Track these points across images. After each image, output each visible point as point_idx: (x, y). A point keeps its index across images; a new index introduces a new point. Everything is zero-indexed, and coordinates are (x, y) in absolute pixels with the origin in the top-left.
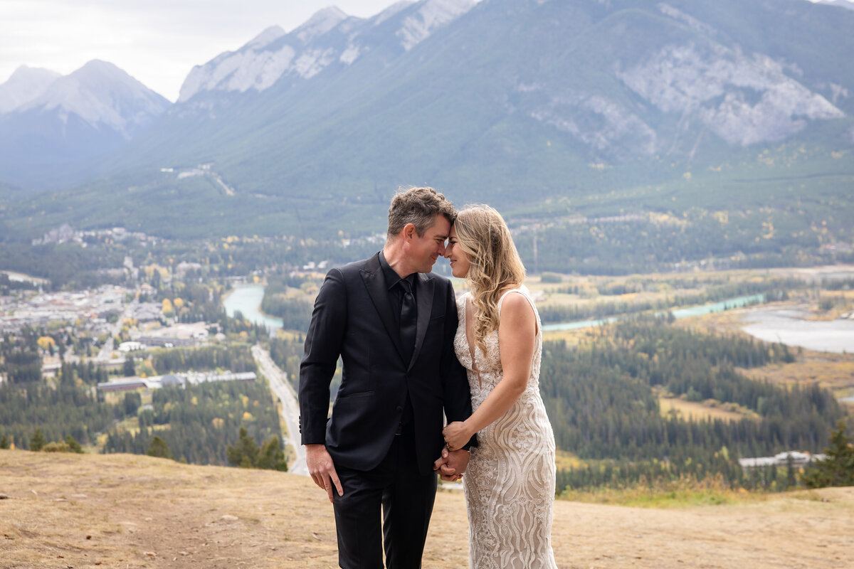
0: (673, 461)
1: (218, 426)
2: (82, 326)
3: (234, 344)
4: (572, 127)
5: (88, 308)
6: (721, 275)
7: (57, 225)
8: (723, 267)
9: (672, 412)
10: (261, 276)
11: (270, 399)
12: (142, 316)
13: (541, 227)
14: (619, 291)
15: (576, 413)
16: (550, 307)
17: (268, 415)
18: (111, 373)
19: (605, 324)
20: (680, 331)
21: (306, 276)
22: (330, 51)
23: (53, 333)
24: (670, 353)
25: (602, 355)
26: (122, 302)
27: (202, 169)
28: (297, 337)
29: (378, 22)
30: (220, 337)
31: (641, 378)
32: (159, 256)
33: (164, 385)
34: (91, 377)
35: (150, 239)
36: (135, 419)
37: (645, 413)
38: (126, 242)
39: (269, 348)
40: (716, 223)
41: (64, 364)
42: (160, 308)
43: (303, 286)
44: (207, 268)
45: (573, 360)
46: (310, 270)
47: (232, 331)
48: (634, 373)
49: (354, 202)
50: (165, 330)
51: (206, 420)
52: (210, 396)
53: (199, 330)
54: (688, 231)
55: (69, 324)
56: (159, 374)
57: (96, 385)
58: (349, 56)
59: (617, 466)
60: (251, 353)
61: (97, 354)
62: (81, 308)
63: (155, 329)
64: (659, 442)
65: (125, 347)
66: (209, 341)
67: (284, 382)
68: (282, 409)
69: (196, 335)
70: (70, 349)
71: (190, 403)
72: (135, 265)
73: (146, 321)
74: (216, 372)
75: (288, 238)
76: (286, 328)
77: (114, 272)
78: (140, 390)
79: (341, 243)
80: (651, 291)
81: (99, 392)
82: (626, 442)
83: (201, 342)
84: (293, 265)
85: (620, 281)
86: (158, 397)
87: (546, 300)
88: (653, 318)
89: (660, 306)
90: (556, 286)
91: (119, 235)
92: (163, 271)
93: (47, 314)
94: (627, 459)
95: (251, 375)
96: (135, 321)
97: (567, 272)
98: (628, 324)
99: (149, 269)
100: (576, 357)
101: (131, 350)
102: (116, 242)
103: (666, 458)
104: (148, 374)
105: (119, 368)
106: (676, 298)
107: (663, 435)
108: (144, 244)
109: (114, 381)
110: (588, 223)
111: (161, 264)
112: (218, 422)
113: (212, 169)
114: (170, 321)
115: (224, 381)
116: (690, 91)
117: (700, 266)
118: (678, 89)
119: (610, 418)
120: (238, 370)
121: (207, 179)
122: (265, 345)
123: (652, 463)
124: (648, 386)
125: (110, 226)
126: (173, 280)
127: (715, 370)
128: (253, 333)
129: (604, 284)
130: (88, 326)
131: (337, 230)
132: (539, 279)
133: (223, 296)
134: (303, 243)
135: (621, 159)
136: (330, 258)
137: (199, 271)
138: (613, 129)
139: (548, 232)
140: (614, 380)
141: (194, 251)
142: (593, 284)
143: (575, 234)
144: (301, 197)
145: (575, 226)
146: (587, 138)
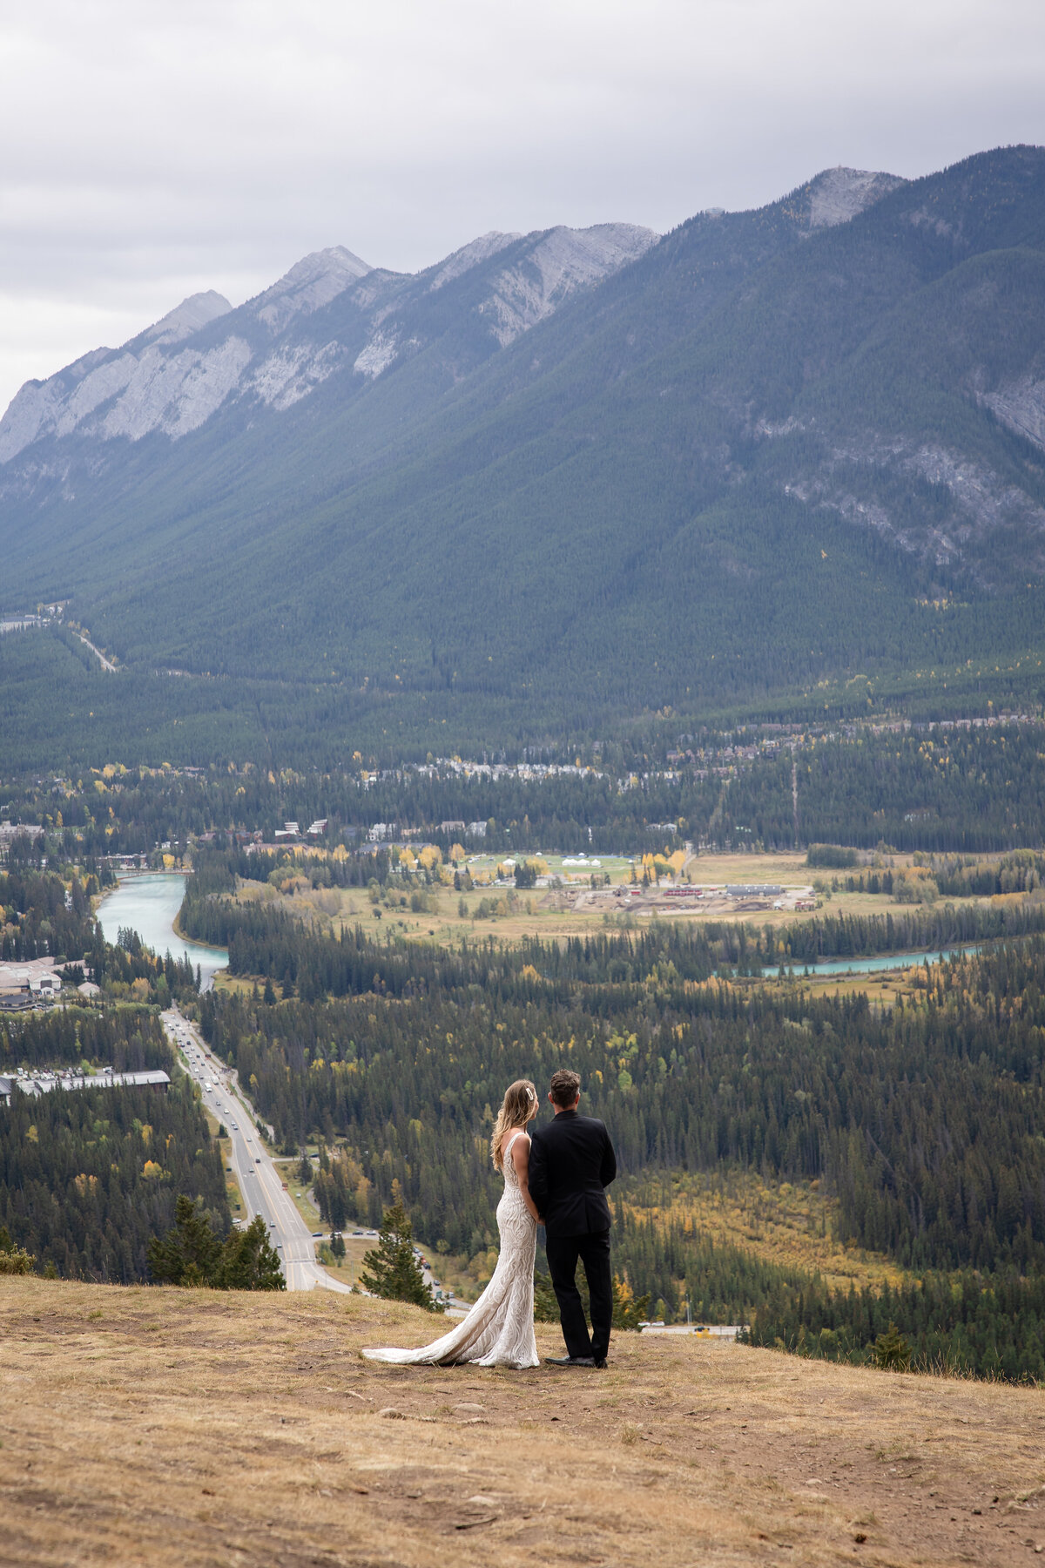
1: (87, 1190)
3: (120, 1004)
4: (873, 515)
10: (178, 854)
11: (202, 1128)
13: (807, 740)
14: (987, 885)
15: (894, 1162)
16: (829, 922)
17: (198, 1166)
19: (954, 960)
21: (281, 852)
22: (331, 347)
25: (951, 1032)
27: (45, 614)
28: (261, 989)
29: (438, 283)
30: (88, 989)
39: (199, 1014)
43: (274, 874)
44: (58, 834)
45: (883, 1042)
46: (289, 839)
47: (116, 978)
48: (1024, 1073)
49: (387, 686)
51: (58, 1175)
52: (68, 1124)
53: (40, 973)
58: (373, 360)
59: (989, 1284)
60: (158, 1025)
66: (64, 999)
67: (233, 1092)
68: (229, 1153)
69: (35, 986)
71: (23, 1140)
74: (80, 1070)
75: (239, 768)
76: (234, 970)
79: (359, 778)
82: (1008, 1229)
83: (47, 1002)
84: (251, 829)
85: (988, 862)
87: (820, 905)
90: (842, 875)
94: (1011, 1267)
95: (160, 1076)
97: (867, 842)
98: (1009, 961)
100: (891, 1033)
110: (913, 733)
112: (85, 1182)
113: (68, 614)
115: (99, 1090)
119: (970, 1173)
120: (128, 1068)
121: (58, 635)
122: (189, 1007)
128: (162, 979)
129: (952, 871)
131: (349, 750)
132: (803, 859)
133: (94, 898)
134: (272, 779)
135: (987, 587)
136: (333, 813)
137: (41, 842)
138: (970, 521)
139: (823, 752)
140: (979, 1088)
141: (29, 798)
142: (925, 870)
143: (884, 756)
144: (267, 676)
145: (883, 738)
146: (910, 539)
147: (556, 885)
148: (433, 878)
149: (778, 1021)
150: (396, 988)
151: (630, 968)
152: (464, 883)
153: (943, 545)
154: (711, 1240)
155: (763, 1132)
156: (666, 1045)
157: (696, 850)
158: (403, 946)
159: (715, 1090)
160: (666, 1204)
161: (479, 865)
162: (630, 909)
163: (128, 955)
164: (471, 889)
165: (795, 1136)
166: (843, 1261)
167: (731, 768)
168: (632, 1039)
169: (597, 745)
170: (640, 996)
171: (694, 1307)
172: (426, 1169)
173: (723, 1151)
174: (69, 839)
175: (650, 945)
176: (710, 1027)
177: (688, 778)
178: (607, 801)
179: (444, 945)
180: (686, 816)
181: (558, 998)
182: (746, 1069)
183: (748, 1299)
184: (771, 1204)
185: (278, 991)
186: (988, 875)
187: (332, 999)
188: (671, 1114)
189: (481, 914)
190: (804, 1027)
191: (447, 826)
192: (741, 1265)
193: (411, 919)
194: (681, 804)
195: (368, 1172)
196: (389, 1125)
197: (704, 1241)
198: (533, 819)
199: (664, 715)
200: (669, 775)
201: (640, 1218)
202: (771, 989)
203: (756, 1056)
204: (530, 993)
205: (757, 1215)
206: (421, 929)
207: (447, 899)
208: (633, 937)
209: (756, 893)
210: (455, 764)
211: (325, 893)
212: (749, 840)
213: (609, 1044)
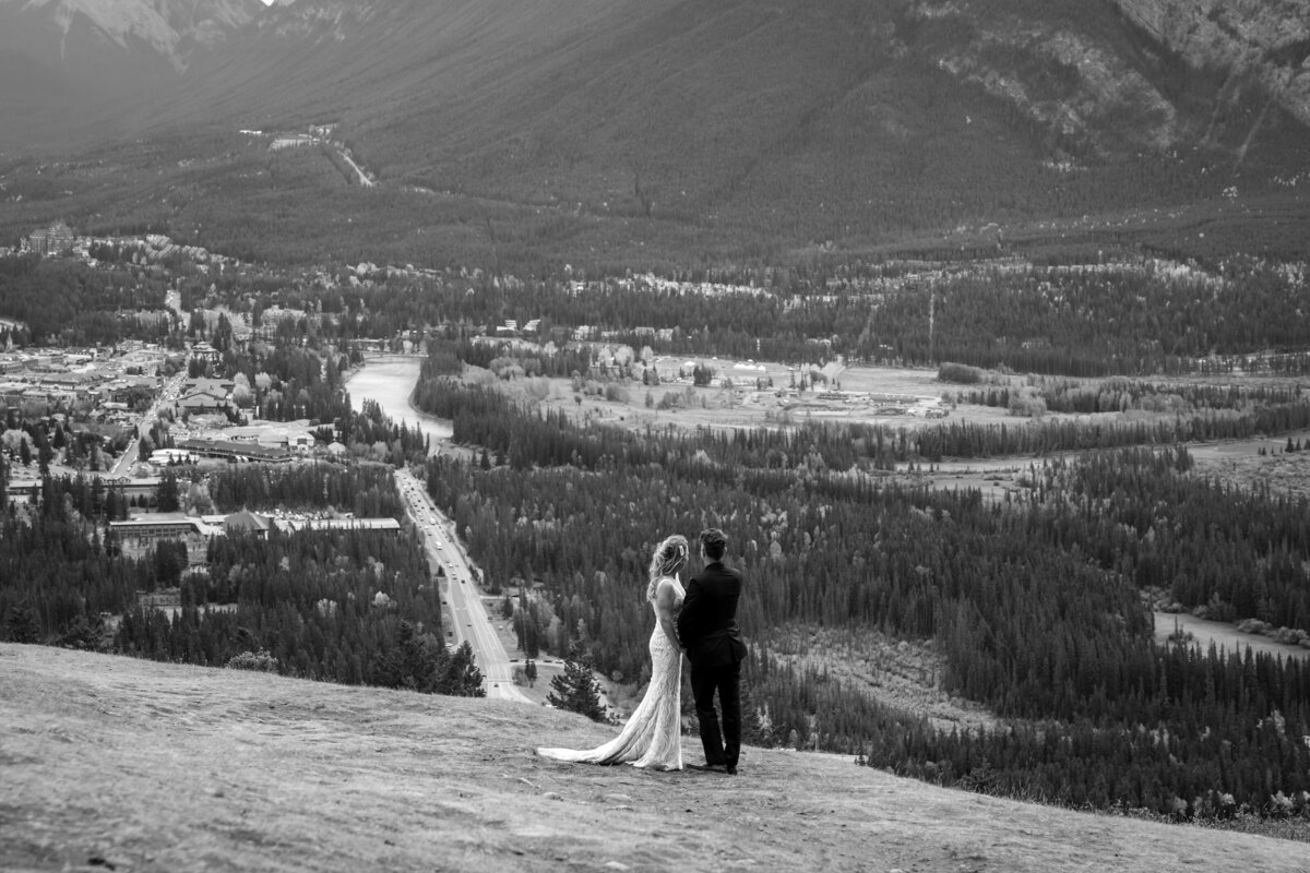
0: (1174, 731)
1: (327, 612)
2: (83, 413)
3: (362, 462)
4: (1012, 88)
5: (96, 380)
6: (1287, 383)
7: (44, 223)
8: (1288, 369)
9: (1176, 637)
10: (415, 341)
11: (424, 568)
12: (194, 402)
13: (944, 275)
14: (1088, 404)
15: (994, 629)
16: (954, 428)
17: (419, 598)
18: (133, 503)
19: (1056, 466)
20: (1202, 486)
21: (501, 345)
23: (31, 422)
24: (1178, 527)
25: (1049, 524)
26: (158, 374)
27: (315, 134)
28: (479, 457)
30: (336, 448)
31: (1120, 571)
32: (231, 293)
33: (229, 531)
34: (97, 508)
35: (214, 258)
36: (175, 589)
37: (1125, 637)
38: (168, 262)
39: (426, 474)
40: (1281, 285)
41: (47, 480)
42: (229, 388)
43: (494, 362)
44: (318, 318)
45: (992, 530)
46: (508, 334)
47: (359, 440)
48: (1107, 561)
49: (596, 211)
50: (236, 430)
51: (305, 599)
52: (315, 557)
53: (297, 432)
54: (1224, 297)
55: (59, 408)
56: (222, 512)
57: (106, 524)
59: (1067, 733)
60: (392, 481)
61: (108, 467)
62: (83, 381)
63: (216, 426)
64: (1149, 693)
65: (161, 456)
66: (316, 455)
67: (451, 540)
68: (445, 589)
69: (292, 443)
70: (60, 455)
71: (277, 568)
72: (184, 307)
73: (201, 410)
74: (326, 514)
75: (470, 273)
76: (458, 439)
77: (146, 317)
78: (184, 538)
79: (569, 287)
80: (1147, 408)
81: (110, 535)
82: (1085, 689)
83: (300, 456)
84: (477, 324)
85: (1089, 386)
86: (219, 552)
87: (946, 414)
88: (1148, 459)
89: (1164, 437)
90: (967, 390)
91: (157, 248)
92: (237, 321)
93: (20, 386)
94: (1086, 721)
95: (392, 523)
96: (181, 410)
97: (988, 363)
98: (1102, 468)
99: (211, 315)
100: (999, 523)
101: (171, 463)
102: (150, 262)
103: (1161, 724)
104: (202, 509)
105: (147, 494)
106: (1196, 423)
107: (1158, 681)
108: (203, 268)
109: (140, 518)
110: (1033, 274)
111: (234, 308)
112: (326, 606)
113: (335, 136)
114: (246, 414)
115: (341, 531)
116: (1246, 29)
117: (1243, 364)
118: (1223, 25)
119: (1057, 641)
120: (366, 513)
121: (325, 152)
122: (418, 468)
123: (1135, 731)
124: (1133, 588)
125: (142, 231)
126: (254, 338)
127: (1264, 564)
128: (398, 444)
129: (1059, 391)
130: (95, 413)
131: (561, 263)
132: (935, 374)
133: (345, 374)
134: (496, 283)
135: (1104, 154)
136: (546, 314)
137: (303, 324)
138: (1093, 98)
139: (958, 286)
140: (1069, 573)
141: (295, 287)
142: (1037, 389)
143: (1009, 292)
144: (498, 197)
145: (1009, 277)
146: (1042, 110)
147: (728, 385)
148: (626, 373)
149: (906, 508)
150: (590, 461)
151: (785, 458)
152: (649, 379)
153: (1070, 117)
154: (838, 684)
155: (887, 598)
156: (811, 521)
157: (846, 362)
158: (597, 428)
159: (850, 561)
160: (803, 652)
161: (665, 365)
162: (787, 408)
163: (370, 422)
164: (657, 384)
165: (914, 603)
166: (947, 708)
167: (879, 296)
168: (784, 515)
169: (768, 270)
170: (792, 480)
171: (822, 738)
172: (607, 612)
173: (853, 612)
174: (326, 323)
175: (803, 439)
176: (847, 507)
177: (843, 302)
178: (775, 317)
179: (632, 429)
180: (840, 333)
181: (723, 478)
182: (876, 546)
183: (866, 734)
184: (890, 657)
185: (492, 460)
186: (1089, 397)
187: (537, 468)
188: (812, 579)
189: (664, 405)
190: (927, 514)
191: (641, 331)
192: (863, 706)
193: (605, 406)
194: (836, 323)
195: (559, 612)
196: (578, 575)
197: (832, 685)
198: (712, 329)
199: (827, 248)
200: (827, 299)
201: (781, 662)
202: (901, 481)
203: (885, 535)
204: (701, 472)
205: (878, 666)
206: (613, 415)
207: (637, 391)
208: (789, 431)
209: (894, 401)
210: (649, 279)
211: (536, 381)
212: (892, 356)
213: (764, 519)
